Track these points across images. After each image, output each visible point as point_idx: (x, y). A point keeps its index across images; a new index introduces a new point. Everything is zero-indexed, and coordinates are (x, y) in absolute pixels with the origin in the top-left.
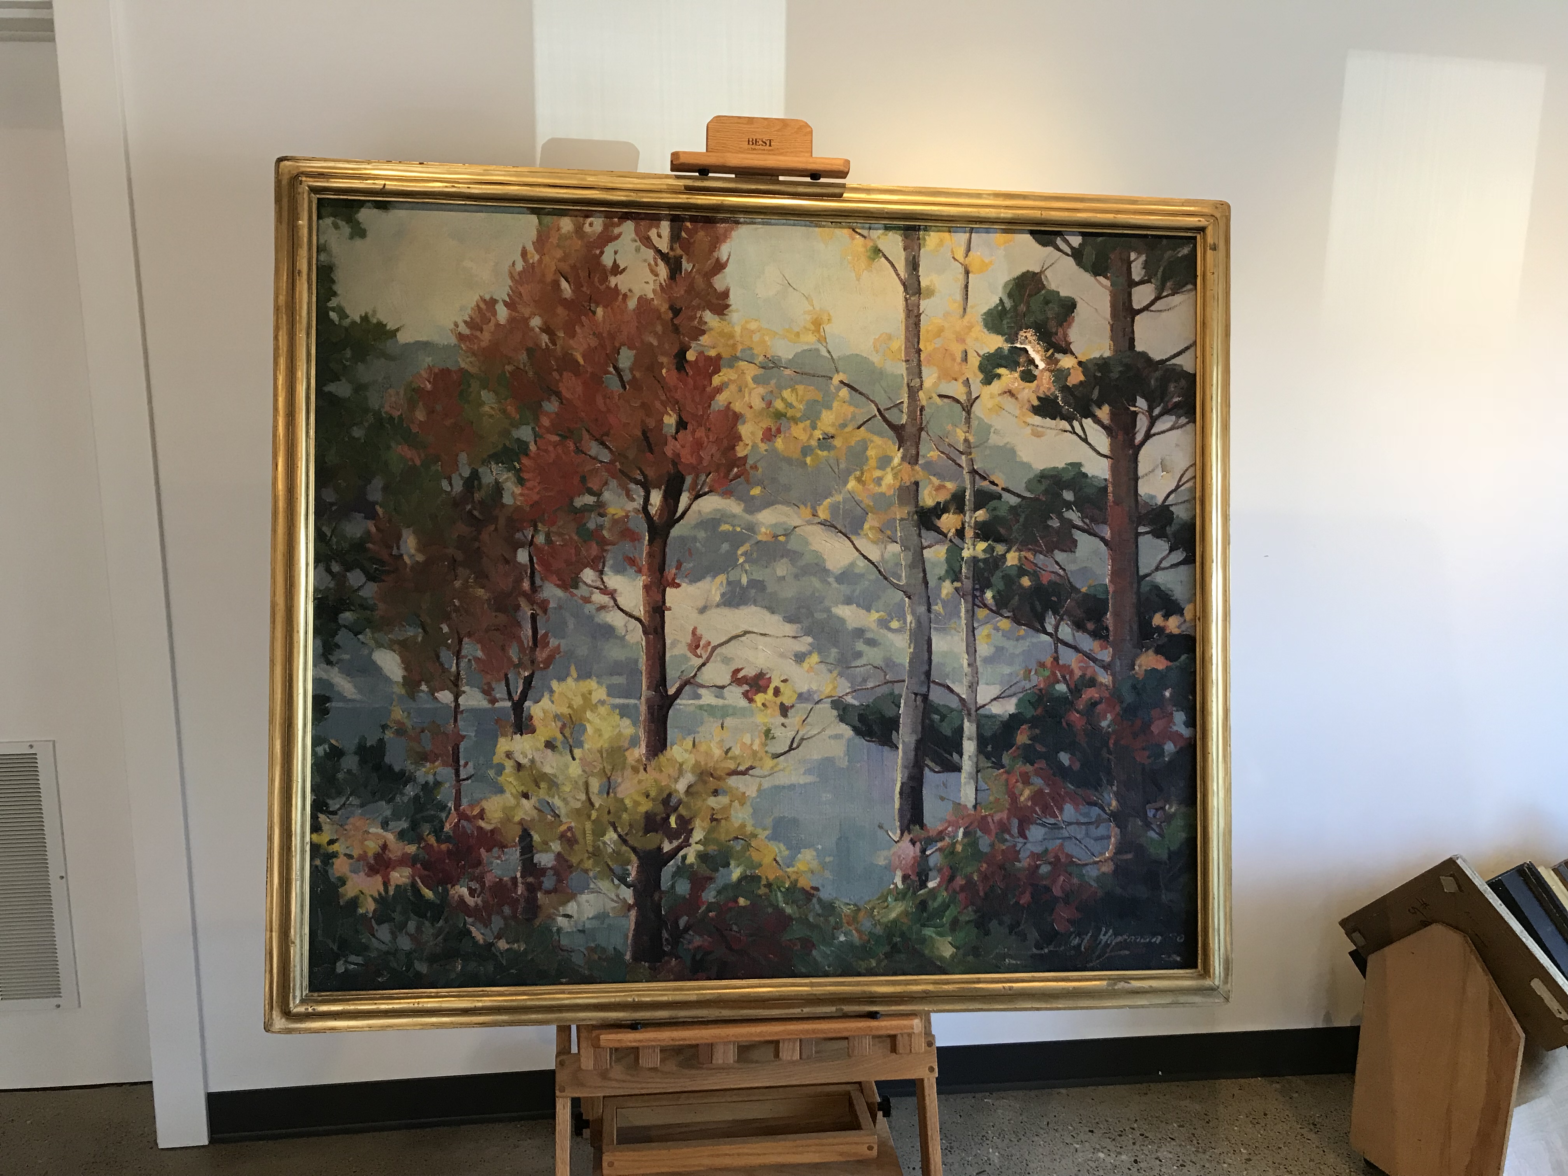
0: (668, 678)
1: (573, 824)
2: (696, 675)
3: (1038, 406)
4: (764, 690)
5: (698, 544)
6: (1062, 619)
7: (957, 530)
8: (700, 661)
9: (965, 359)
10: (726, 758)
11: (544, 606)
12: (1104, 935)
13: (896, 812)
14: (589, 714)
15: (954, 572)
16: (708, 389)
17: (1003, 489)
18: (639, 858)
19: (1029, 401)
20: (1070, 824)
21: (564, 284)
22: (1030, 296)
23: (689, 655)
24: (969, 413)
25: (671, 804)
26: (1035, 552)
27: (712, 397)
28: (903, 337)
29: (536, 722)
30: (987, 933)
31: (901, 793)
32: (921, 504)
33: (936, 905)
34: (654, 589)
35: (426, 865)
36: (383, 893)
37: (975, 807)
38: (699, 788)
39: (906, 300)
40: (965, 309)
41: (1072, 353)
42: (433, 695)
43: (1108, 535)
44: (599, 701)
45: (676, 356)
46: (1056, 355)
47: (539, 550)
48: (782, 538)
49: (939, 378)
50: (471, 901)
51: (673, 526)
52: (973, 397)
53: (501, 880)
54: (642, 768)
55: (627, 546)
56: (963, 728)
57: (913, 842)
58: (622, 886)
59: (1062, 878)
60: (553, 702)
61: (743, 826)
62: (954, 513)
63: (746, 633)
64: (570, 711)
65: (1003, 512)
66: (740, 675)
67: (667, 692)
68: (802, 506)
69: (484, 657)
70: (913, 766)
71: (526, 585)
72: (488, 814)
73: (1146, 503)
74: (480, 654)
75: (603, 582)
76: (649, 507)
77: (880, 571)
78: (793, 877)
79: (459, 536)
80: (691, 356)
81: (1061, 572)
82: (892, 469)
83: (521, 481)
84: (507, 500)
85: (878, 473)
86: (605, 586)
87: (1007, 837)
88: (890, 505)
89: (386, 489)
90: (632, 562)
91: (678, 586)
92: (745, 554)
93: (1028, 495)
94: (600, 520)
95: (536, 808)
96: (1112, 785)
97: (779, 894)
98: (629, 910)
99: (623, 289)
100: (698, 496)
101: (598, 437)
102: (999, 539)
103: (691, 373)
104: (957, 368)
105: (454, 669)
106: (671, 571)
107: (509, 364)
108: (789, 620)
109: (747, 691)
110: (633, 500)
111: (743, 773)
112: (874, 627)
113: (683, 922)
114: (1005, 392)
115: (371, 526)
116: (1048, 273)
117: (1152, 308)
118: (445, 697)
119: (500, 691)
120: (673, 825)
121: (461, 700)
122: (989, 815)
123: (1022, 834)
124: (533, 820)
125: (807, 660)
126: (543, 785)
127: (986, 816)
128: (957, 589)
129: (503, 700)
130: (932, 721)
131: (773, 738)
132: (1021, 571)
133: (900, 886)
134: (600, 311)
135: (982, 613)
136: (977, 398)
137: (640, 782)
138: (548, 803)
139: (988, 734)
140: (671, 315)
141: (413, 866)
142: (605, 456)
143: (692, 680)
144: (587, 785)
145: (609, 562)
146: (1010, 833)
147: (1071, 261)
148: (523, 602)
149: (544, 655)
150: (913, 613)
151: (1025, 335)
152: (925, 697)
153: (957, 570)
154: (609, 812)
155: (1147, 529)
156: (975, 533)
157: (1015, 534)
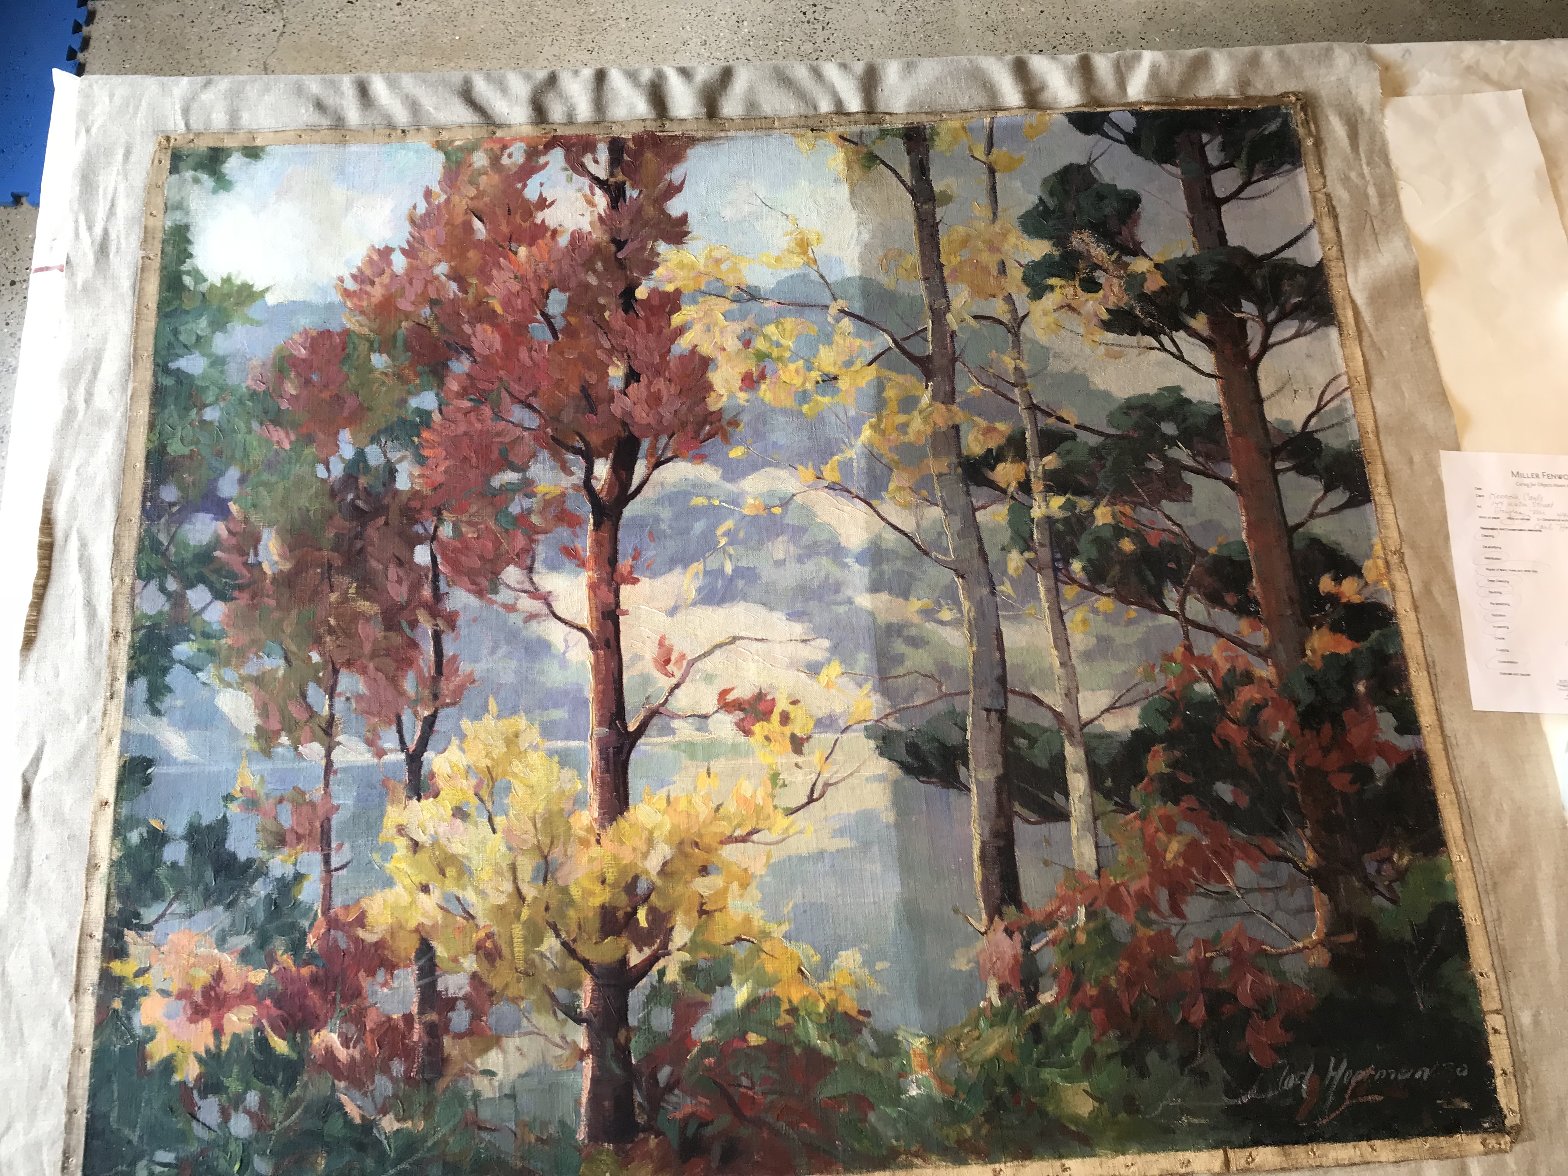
0: (628, 707)
1: (495, 929)
2: (666, 700)
3: (1110, 320)
4: (766, 715)
5: (663, 526)
6: (1187, 592)
7: (1019, 483)
8: (674, 681)
9: (1002, 268)
10: (715, 819)
11: (451, 620)
12: (1336, 1069)
13: (979, 888)
14: (517, 767)
15: (1022, 538)
16: (666, 331)
17: (1077, 426)
18: (595, 976)
19: (1097, 316)
20: (1248, 891)
21: (477, 224)
22: (1078, 192)
23: (657, 674)
24: (1016, 335)
25: (639, 891)
26: (1135, 505)
27: (672, 341)
28: (918, 251)
29: (440, 782)
30: (1143, 1072)
31: (983, 857)
32: (965, 452)
33: (1056, 1030)
34: (604, 588)
35: (278, 1002)
36: (212, 1047)
37: (1098, 872)
38: (679, 865)
39: (917, 208)
40: (995, 213)
41: (1145, 255)
42: (296, 749)
43: (1233, 477)
44: (530, 745)
45: (622, 295)
46: (1125, 258)
47: (443, 546)
48: (777, 511)
49: (971, 296)
50: (342, 1054)
51: (625, 504)
52: (1021, 314)
53: (389, 1019)
54: (593, 840)
55: (563, 533)
56: (1064, 758)
57: (1009, 932)
58: (570, 1021)
59: (1250, 978)
60: (463, 750)
61: (748, 920)
62: (1012, 462)
63: (734, 639)
64: (489, 763)
65: (1080, 455)
66: (730, 697)
67: (625, 727)
68: (800, 467)
69: (367, 693)
70: (998, 816)
71: (427, 592)
72: (370, 919)
73: (1279, 431)
74: (362, 688)
75: (533, 583)
76: (593, 482)
77: (918, 546)
78: (830, 996)
79: (336, 535)
80: (641, 293)
81: (1176, 529)
82: (920, 412)
83: (421, 460)
84: (402, 483)
85: (901, 418)
86: (536, 589)
87: (1153, 915)
88: (923, 456)
89: (242, 481)
90: (571, 553)
91: (635, 581)
92: (727, 533)
93: (1112, 431)
94: (527, 503)
95: (441, 908)
96: (1303, 828)
97: (810, 1025)
98: (581, 1059)
99: (551, 223)
100: (658, 464)
101: (523, 398)
102: (1081, 491)
103: (642, 314)
104: (993, 282)
105: (326, 711)
106: (624, 563)
107: (407, 319)
108: (795, 616)
109: (743, 720)
110: (572, 474)
111: (744, 839)
112: (916, 619)
113: (664, 1074)
114: (1062, 307)
115: (221, 528)
116: (1098, 165)
117: (1242, 195)
118: (314, 750)
119: (389, 740)
120: (643, 922)
121: (336, 755)
122: (1123, 884)
123: (1176, 910)
124: (435, 926)
125: (824, 671)
126: (451, 872)
127: (1117, 886)
128: (1028, 561)
129: (391, 751)
130: (1017, 748)
131: (784, 785)
132: (1119, 532)
133: (997, 1002)
134: (523, 251)
135: (1069, 592)
136: (1025, 316)
137: (592, 860)
138: (458, 899)
139: (1104, 761)
140: (613, 248)
141: (258, 1003)
142: (531, 420)
143: (661, 710)
144: (513, 868)
145: (540, 558)
146: (1157, 911)
147: (1125, 149)
148: (422, 616)
149: (451, 686)
150: (969, 598)
151: (1079, 236)
152: (1002, 714)
153: (1027, 535)
154: (547, 909)
155: (1288, 465)
156: (1046, 486)
157: (1102, 483)
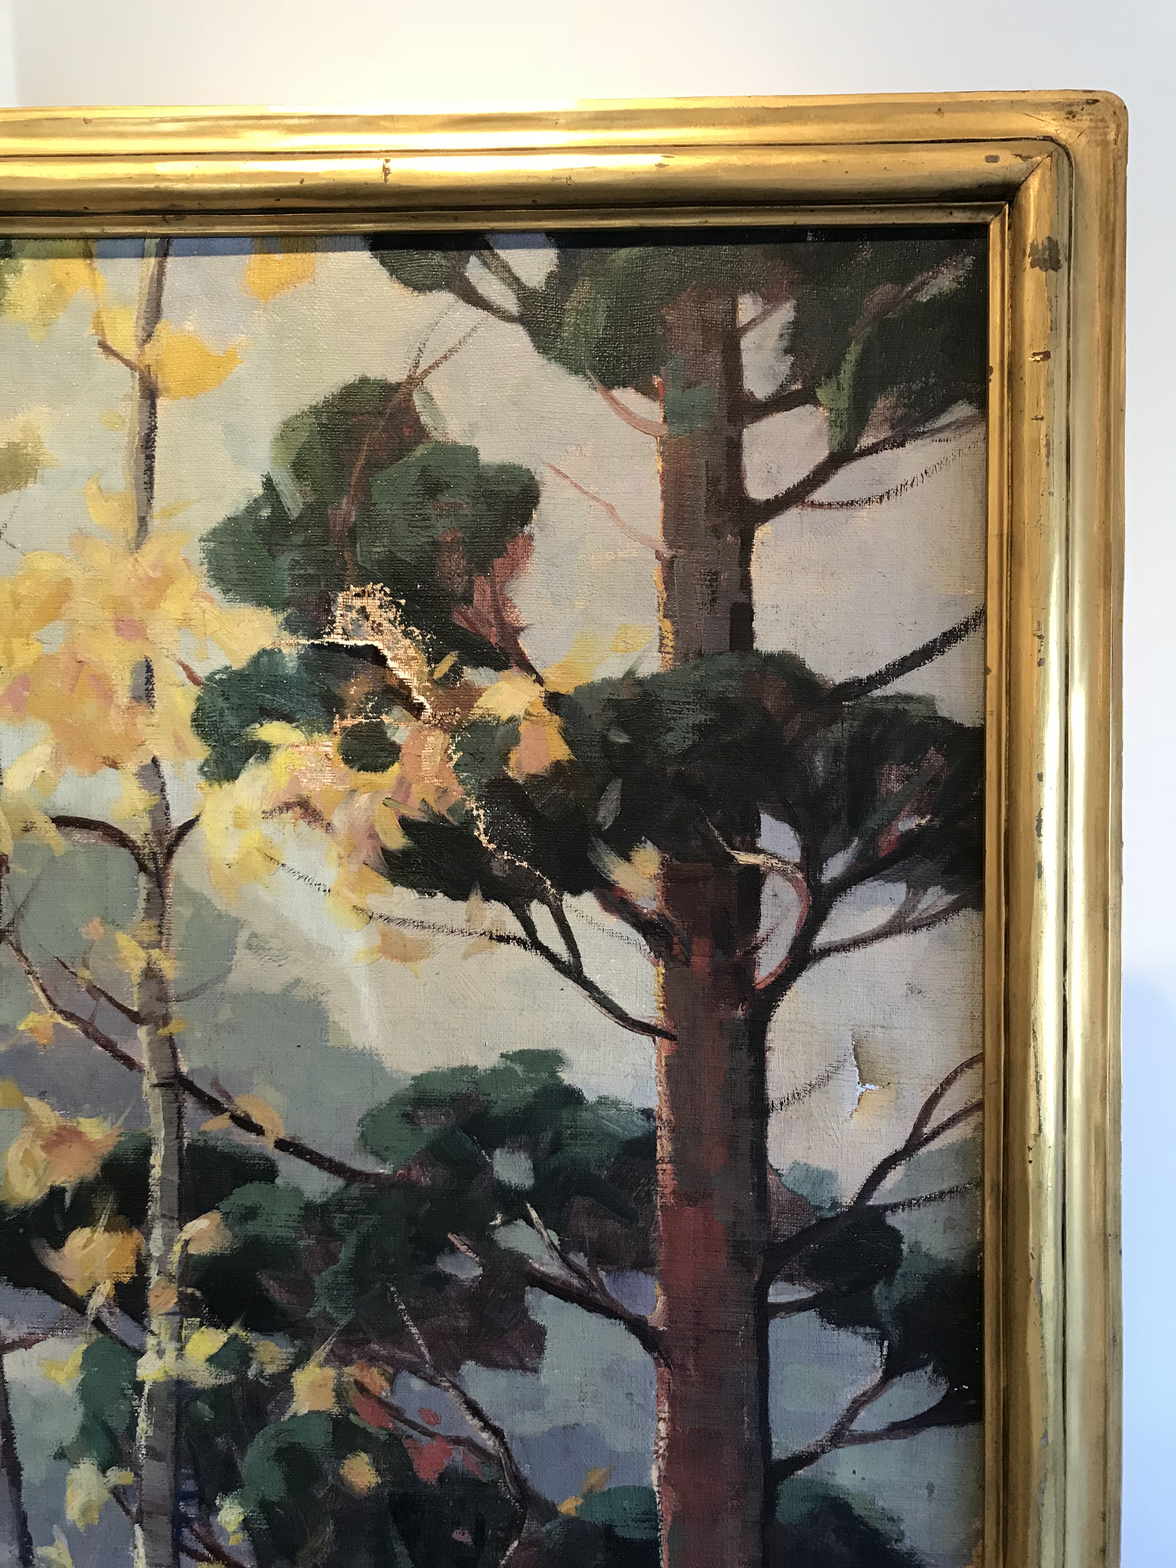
3: (405, 853)
7: (118, 1286)
9: (146, 691)
15: (109, 1432)
17: (282, 1145)
19: (373, 836)
22: (373, 466)
24: (159, 878)
26: (394, 1369)
40: (143, 521)
41: (527, 668)
43: (656, 1314)
46: (469, 673)
49: (57, 759)
52: (176, 823)
62: (107, 1229)
65: (279, 1224)
73: (797, 1202)
81: (486, 1439)
93: (368, 1165)
102: (265, 1320)
104: (116, 722)
114: (288, 806)
116: (436, 383)
117: (820, 495)
128: (118, 1493)
132: (345, 1435)
136: (189, 825)
147: (517, 339)
151: (358, 603)
153: (119, 1425)
155: (801, 1293)
156: (182, 1297)
157: (322, 1304)
